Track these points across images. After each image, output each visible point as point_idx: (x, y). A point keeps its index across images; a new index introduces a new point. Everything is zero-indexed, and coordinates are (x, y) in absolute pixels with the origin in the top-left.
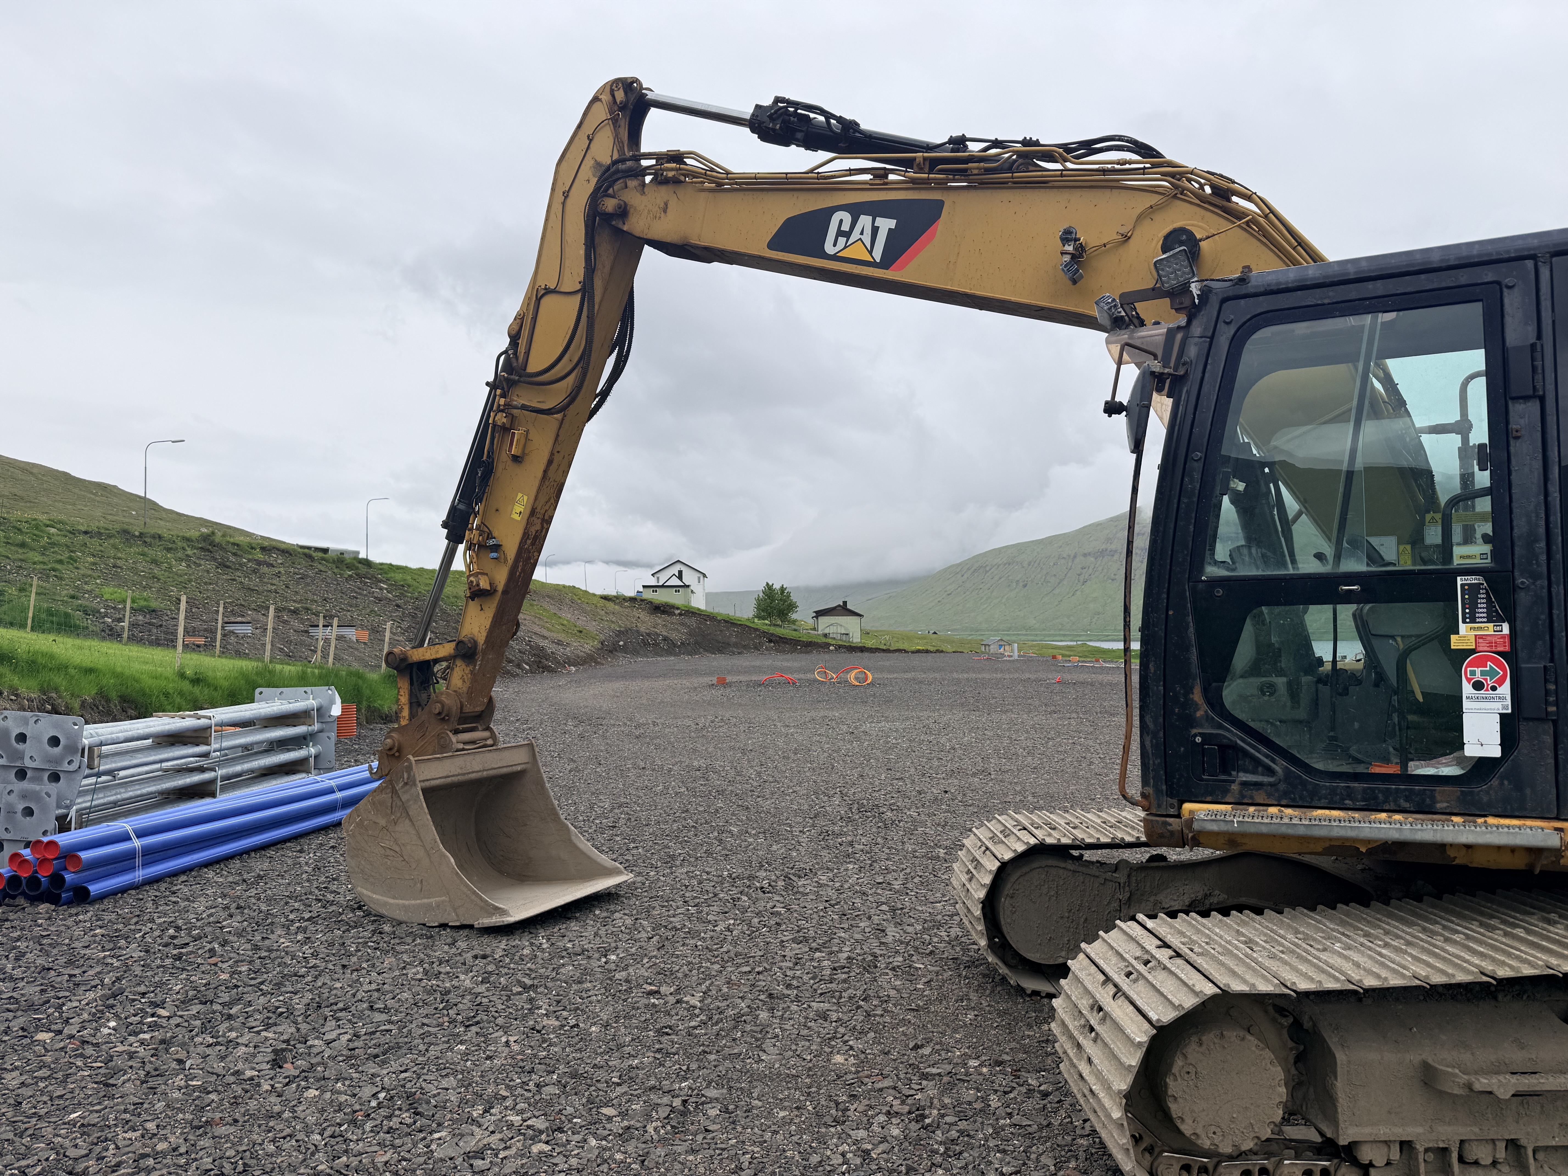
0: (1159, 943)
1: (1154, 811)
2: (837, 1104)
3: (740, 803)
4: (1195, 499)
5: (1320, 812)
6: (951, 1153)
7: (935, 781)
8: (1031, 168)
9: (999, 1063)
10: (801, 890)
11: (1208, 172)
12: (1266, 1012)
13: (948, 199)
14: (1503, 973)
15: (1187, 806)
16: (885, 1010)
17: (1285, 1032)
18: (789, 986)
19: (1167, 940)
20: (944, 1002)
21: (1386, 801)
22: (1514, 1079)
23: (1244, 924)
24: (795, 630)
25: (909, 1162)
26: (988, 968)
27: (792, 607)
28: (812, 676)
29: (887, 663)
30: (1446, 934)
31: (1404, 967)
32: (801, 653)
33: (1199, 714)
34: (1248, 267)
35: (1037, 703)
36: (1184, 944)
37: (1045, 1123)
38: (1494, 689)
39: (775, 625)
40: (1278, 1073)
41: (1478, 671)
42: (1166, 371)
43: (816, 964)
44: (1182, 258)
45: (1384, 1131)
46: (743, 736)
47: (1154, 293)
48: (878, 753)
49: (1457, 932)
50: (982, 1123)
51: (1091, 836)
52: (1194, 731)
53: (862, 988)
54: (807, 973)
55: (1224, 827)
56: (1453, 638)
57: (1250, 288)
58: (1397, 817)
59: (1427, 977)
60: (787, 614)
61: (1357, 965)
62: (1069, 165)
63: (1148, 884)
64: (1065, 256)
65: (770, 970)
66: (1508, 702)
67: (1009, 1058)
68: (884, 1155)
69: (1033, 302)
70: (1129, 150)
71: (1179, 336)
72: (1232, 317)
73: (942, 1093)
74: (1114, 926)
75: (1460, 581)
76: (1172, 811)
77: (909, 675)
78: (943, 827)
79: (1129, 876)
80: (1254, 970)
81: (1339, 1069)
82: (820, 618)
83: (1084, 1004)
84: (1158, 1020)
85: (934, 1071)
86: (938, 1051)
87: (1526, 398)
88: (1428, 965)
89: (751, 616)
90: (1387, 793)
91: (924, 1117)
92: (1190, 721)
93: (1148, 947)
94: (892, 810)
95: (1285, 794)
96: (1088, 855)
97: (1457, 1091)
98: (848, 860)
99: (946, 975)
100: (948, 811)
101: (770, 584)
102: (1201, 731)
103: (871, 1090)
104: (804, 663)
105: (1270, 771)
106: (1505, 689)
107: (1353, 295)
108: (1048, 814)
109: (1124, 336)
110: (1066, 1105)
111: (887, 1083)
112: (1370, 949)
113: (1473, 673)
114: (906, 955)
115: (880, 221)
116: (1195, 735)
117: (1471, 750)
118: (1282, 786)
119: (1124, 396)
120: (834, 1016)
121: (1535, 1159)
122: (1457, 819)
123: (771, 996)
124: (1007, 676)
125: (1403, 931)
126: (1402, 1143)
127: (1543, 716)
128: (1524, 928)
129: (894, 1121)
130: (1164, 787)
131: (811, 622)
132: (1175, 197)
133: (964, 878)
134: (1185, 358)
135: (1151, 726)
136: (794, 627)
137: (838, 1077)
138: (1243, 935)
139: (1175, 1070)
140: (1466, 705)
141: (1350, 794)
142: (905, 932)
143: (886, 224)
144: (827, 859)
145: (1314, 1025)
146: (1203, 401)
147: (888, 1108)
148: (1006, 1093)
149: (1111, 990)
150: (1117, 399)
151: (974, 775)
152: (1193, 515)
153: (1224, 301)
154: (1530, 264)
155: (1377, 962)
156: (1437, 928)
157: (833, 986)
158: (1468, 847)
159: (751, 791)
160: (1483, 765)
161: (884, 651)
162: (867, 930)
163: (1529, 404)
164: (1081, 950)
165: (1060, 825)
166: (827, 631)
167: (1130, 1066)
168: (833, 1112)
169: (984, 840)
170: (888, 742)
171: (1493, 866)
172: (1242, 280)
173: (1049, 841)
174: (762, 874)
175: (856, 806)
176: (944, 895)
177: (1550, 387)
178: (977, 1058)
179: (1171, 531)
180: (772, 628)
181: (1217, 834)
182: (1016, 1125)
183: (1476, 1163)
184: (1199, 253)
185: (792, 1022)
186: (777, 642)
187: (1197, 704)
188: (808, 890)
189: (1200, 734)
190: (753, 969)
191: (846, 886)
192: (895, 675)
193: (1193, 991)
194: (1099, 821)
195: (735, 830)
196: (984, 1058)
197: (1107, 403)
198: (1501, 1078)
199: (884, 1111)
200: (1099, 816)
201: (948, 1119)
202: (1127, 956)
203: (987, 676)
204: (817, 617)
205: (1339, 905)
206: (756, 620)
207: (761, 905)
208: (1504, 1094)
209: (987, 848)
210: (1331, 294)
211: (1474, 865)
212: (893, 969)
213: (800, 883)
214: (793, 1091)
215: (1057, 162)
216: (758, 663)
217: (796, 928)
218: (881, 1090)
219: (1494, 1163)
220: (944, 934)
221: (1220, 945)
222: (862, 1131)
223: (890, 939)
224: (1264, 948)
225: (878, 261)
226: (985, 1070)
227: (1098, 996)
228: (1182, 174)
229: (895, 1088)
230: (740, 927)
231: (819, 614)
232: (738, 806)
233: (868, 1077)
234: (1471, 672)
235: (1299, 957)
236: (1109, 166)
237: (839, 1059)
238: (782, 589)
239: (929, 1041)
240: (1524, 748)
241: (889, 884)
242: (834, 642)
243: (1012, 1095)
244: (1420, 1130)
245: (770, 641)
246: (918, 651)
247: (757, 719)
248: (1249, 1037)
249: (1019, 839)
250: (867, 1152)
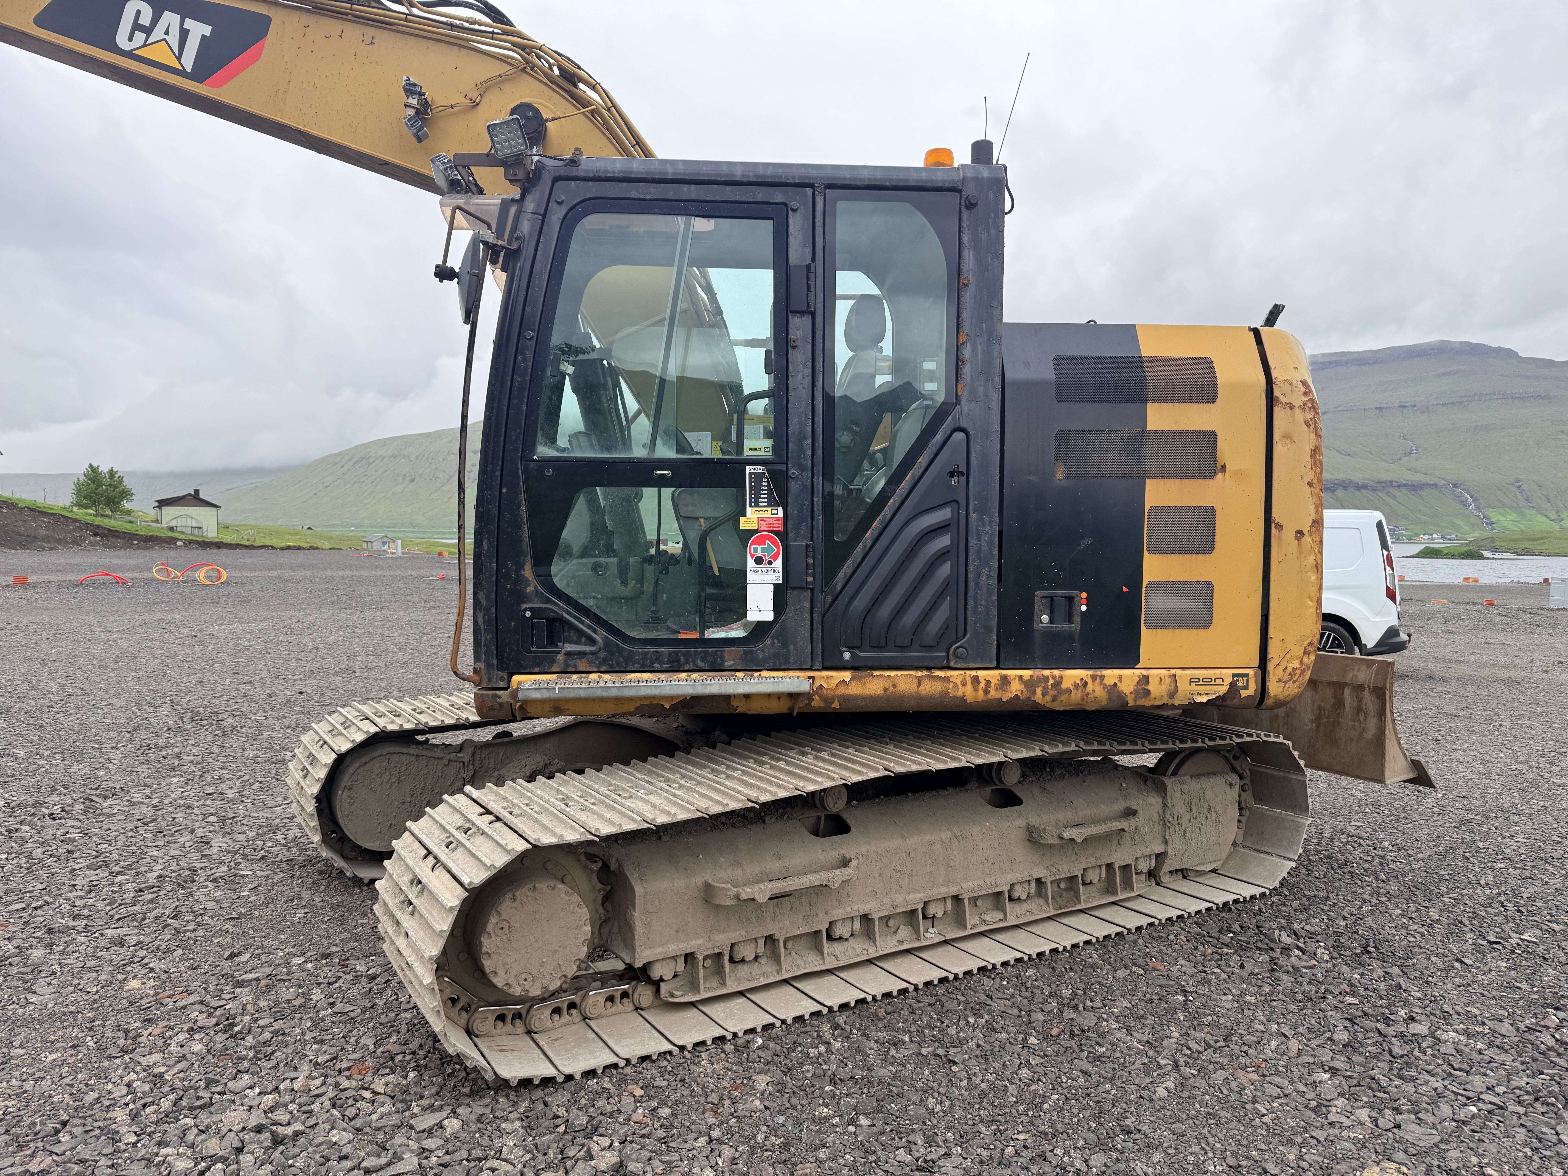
0: (482, 810)
1: (485, 685)
2: (126, 1032)
3: (31, 721)
4: (528, 378)
5: (633, 675)
6: (261, 1056)
7: (290, 682)
8: (373, 4)
9: (326, 956)
10: (106, 811)
11: (555, 52)
12: (579, 860)
13: (277, 17)
14: (765, 798)
15: (516, 678)
16: (199, 924)
17: (594, 876)
18: (76, 917)
19: (489, 807)
20: (271, 905)
21: (687, 662)
22: (770, 885)
23: (566, 783)
24: (130, 522)
25: (210, 1076)
26: (326, 865)
27: (126, 494)
28: (150, 575)
29: (249, 561)
30: (728, 772)
31: (691, 803)
32: (139, 548)
33: (529, 589)
34: (579, 149)
35: (417, 599)
36: (504, 808)
37: (369, 1005)
38: (770, 563)
39: (102, 516)
40: (584, 913)
41: (759, 547)
42: (500, 243)
43: (115, 889)
44: (516, 127)
45: (673, 948)
46: (44, 645)
47: (489, 160)
48: (225, 657)
49: (737, 769)
50: (301, 1018)
51: (436, 719)
52: (524, 606)
53: (174, 905)
54: (104, 900)
55: (546, 695)
56: (742, 519)
57: (580, 171)
58: (695, 675)
59: (707, 809)
60: (119, 503)
61: (654, 806)
62: (416, 11)
63: (492, 760)
64: (409, 109)
65: (53, 903)
66: (780, 574)
67: (338, 949)
68: (182, 1075)
69: (376, 154)
70: (479, 10)
71: (513, 209)
72: (563, 197)
73: (257, 998)
74: (441, 801)
75: (748, 470)
76: (502, 684)
77: (274, 574)
78: (294, 729)
79: (473, 754)
80: (565, 823)
81: (637, 901)
82: (164, 508)
83: (404, 881)
84: (470, 883)
85: (251, 976)
86: (258, 957)
87: (802, 313)
88: (711, 799)
89: (68, 504)
90: (687, 655)
91: (234, 1025)
92: (520, 597)
93: (470, 816)
94: (234, 716)
95: (605, 661)
96: (436, 739)
97: (729, 903)
98: (173, 774)
99: (277, 878)
100: (302, 713)
101: (95, 465)
102: (530, 605)
103: (171, 1010)
104: (141, 561)
105: (592, 641)
106: (778, 564)
107: (671, 195)
108: (395, 702)
109: (460, 200)
110: (394, 983)
111: (192, 999)
112: (667, 792)
113: (756, 550)
114: (232, 864)
115: (189, 23)
116: (525, 610)
117: (753, 616)
118: (602, 654)
119: (455, 262)
120: (133, 940)
121: (785, 948)
122: (740, 674)
123: (50, 931)
124: (388, 573)
125: (696, 774)
126: (687, 956)
127: (804, 585)
128: (786, 761)
129: (197, 1036)
130: (495, 662)
131: (153, 513)
132: (524, 70)
133: (298, 775)
134: (519, 233)
135: (484, 602)
136: (130, 518)
137: (131, 1003)
138: (562, 793)
139: (489, 928)
140: (750, 577)
141: (658, 658)
142: (235, 841)
143: (199, 30)
144: (146, 774)
145: (620, 865)
146: (535, 281)
147: (191, 1025)
148: (330, 984)
149: (431, 861)
150: (449, 264)
151: (336, 674)
152: (526, 394)
153: (556, 179)
154: (809, 191)
155: (671, 802)
156: (723, 768)
157: (137, 908)
158: (747, 696)
159: (48, 707)
160: (761, 628)
161: (246, 547)
162: (187, 844)
163: (804, 318)
164: (406, 829)
165: (405, 711)
166: (173, 524)
167: (442, 931)
168: (121, 1042)
169: (322, 734)
170: (238, 645)
171: (765, 712)
172: (573, 162)
173: (391, 727)
174: (55, 798)
175: (189, 715)
176: (285, 799)
177: (819, 305)
178: (303, 955)
179: (505, 409)
180: (99, 519)
181: (543, 701)
182: (337, 1013)
183: (743, 960)
184: (545, 135)
185: (76, 955)
186: (106, 536)
187: (527, 580)
188: (115, 811)
189: (530, 609)
190: (29, 905)
191: (166, 802)
192: (257, 574)
193: (506, 850)
194: (447, 704)
195: (20, 753)
196: (309, 954)
197: (437, 266)
198: (761, 886)
199: (185, 1029)
200: (448, 700)
201: (261, 1023)
202: (448, 827)
203: (364, 573)
204: (160, 507)
205: (650, 758)
206: (75, 509)
207: (48, 834)
208: (762, 898)
209: (325, 742)
210: (652, 190)
211: (752, 712)
212: (215, 880)
213: (105, 805)
214: (69, 1030)
215: (402, 4)
216: (78, 560)
217: (95, 853)
218: (184, 1007)
219: (756, 957)
220: (280, 837)
221: (539, 805)
222: (156, 1055)
223: (215, 850)
224: (578, 802)
225: (189, 70)
226: (309, 965)
227: (417, 870)
228: (532, 48)
229: (201, 1003)
230: (15, 861)
231: (163, 503)
232: (28, 725)
233: (170, 997)
234: (756, 549)
235: (608, 806)
236: (458, 22)
237: (135, 984)
238: (112, 473)
239: (247, 948)
240: (790, 612)
241: (221, 793)
242: (182, 537)
243: (337, 985)
244: (700, 941)
245: (96, 534)
246: (289, 548)
247: (68, 625)
248: (560, 886)
249: (359, 729)
250: (161, 1076)
